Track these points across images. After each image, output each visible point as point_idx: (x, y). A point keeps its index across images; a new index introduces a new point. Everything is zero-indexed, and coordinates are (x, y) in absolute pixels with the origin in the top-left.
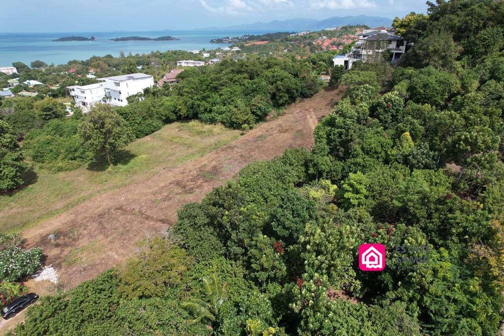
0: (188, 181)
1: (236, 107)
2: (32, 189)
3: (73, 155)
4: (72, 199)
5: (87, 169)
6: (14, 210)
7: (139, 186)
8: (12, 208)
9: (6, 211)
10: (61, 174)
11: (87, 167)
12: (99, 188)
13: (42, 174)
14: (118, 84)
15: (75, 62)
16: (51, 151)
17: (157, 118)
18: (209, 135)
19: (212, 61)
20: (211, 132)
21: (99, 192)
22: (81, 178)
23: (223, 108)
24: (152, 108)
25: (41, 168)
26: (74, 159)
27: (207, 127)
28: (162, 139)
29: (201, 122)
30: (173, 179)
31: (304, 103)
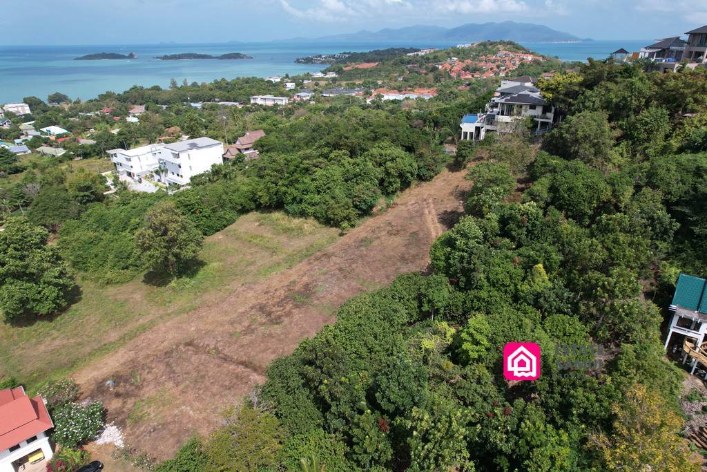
0: (274, 306)
1: (333, 198)
2: (76, 310)
3: (125, 262)
4: (129, 327)
5: (144, 281)
6: (57, 342)
7: (213, 311)
8: (54, 339)
9: (47, 343)
10: (111, 290)
11: (143, 278)
12: (161, 312)
13: (87, 288)
14: (177, 156)
15: (108, 96)
16: (96, 256)
17: (231, 207)
18: (298, 235)
19: (298, 96)
20: (301, 229)
21: (161, 317)
22: (138, 297)
23: (317, 198)
24: (224, 197)
25: (84, 278)
26: (127, 268)
27: (297, 222)
28: (237, 239)
29: (288, 215)
30: (254, 302)
31: (421, 189)
